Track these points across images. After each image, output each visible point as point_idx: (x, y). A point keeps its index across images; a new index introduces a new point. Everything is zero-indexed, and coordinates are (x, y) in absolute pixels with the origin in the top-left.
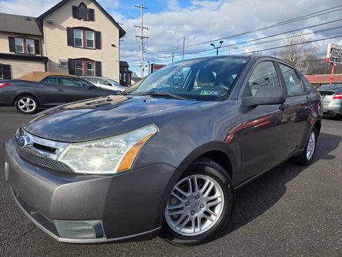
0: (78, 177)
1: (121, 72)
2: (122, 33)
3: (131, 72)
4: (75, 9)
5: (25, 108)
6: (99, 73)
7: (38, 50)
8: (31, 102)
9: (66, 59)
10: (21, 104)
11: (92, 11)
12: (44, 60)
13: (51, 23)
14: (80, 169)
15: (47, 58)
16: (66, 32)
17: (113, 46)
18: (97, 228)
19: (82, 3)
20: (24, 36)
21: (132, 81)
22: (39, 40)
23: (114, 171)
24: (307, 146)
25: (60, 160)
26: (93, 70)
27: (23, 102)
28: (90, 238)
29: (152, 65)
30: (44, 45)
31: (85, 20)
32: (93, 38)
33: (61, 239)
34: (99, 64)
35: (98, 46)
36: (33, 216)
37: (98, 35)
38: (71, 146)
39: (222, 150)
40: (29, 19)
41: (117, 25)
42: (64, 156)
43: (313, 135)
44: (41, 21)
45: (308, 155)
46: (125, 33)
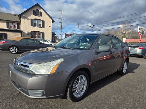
0: (37, 75)
1: (52, 37)
2: (53, 21)
3: (56, 37)
4: (34, 12)
5: (13, 51)
6: (43, 37)
7: (18, 27)
8: (15, 49)
9: (30, 31)
10: (11, 50)
11: (41, 13)
12: (21, 32)
13: (24, 17)
14: (37, 73)
15: (22, 31)
16: (30, 20)
17: (49, 26)
18: (43, 92)
19: (37, 9)
20: (13, 22)
21: (57, 40)
22: (19, 24)
23: (49, 74)
24: (123, 67)
25: (31, 70)
26: (41, 36)
27: (12, 49)
28: (40, 96)
29: (65, 34)
30: (21, 26)
31: (38, 16)
32: (41, 23)
33: (30, 97)
34: (43, 34)
35: (43, 26)
36: (20, 90)
37: (43, 22)
38: (35, 65)
39: (87, 68)
40: (15, 15)
41: (51, 18)
42: (32, 69)
43: (126, 63)
44: (20, 16)
45: (124, 71)
46: (54, 21)
